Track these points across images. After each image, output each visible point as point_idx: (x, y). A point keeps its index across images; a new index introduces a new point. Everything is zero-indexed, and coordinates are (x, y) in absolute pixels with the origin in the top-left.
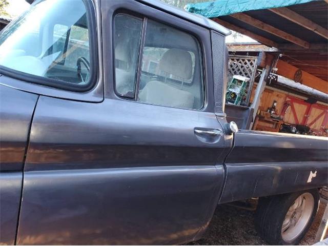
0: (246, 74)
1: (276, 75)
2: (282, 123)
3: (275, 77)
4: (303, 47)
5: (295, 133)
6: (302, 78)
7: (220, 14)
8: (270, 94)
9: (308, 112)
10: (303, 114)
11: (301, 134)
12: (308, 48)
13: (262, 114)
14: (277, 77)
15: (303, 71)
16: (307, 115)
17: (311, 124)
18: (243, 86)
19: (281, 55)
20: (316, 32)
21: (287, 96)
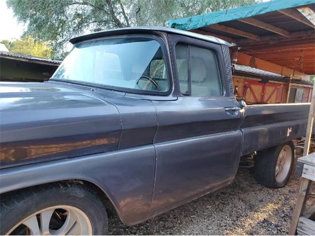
4: (255, 40)
6: (256, 64)
7: (199, 26)
9: (263, 90)
10: (260, 93)
12: (259, 40)
15: (255, 58)
16: (263, 93)
17: (268, 100)
19: (239, 48)
20: (267, 29)
21: (245, 80)
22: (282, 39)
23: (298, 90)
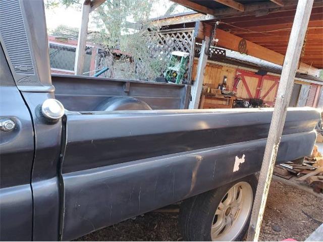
0: (185, 49)
1: (224, 49)
2: (235, 98)
3: (222, 52)
4: (238, 11)
5: (248, 107)
6: (247, 49)
8: (220, 70)
9: (260, 85)
10: (255, 87)
11: (254, 107)
12: (243, 11)
13: (212, 92)
14: (225, 51)
15: (247, 41)
16: (260, 87)
17: (265, 96)
18: (183, 63)
19: (218, 23)
21: (237, 70)
22: (273, 9)
23: (303, 87)
